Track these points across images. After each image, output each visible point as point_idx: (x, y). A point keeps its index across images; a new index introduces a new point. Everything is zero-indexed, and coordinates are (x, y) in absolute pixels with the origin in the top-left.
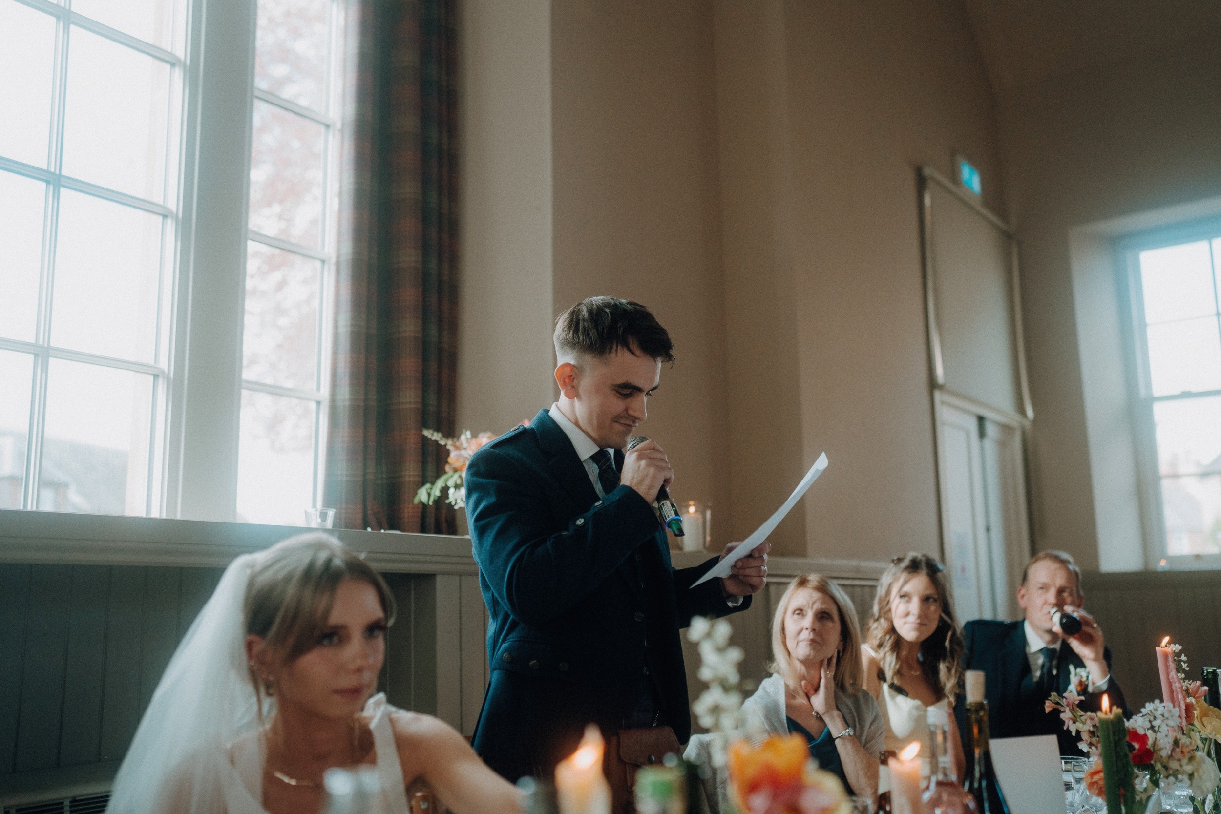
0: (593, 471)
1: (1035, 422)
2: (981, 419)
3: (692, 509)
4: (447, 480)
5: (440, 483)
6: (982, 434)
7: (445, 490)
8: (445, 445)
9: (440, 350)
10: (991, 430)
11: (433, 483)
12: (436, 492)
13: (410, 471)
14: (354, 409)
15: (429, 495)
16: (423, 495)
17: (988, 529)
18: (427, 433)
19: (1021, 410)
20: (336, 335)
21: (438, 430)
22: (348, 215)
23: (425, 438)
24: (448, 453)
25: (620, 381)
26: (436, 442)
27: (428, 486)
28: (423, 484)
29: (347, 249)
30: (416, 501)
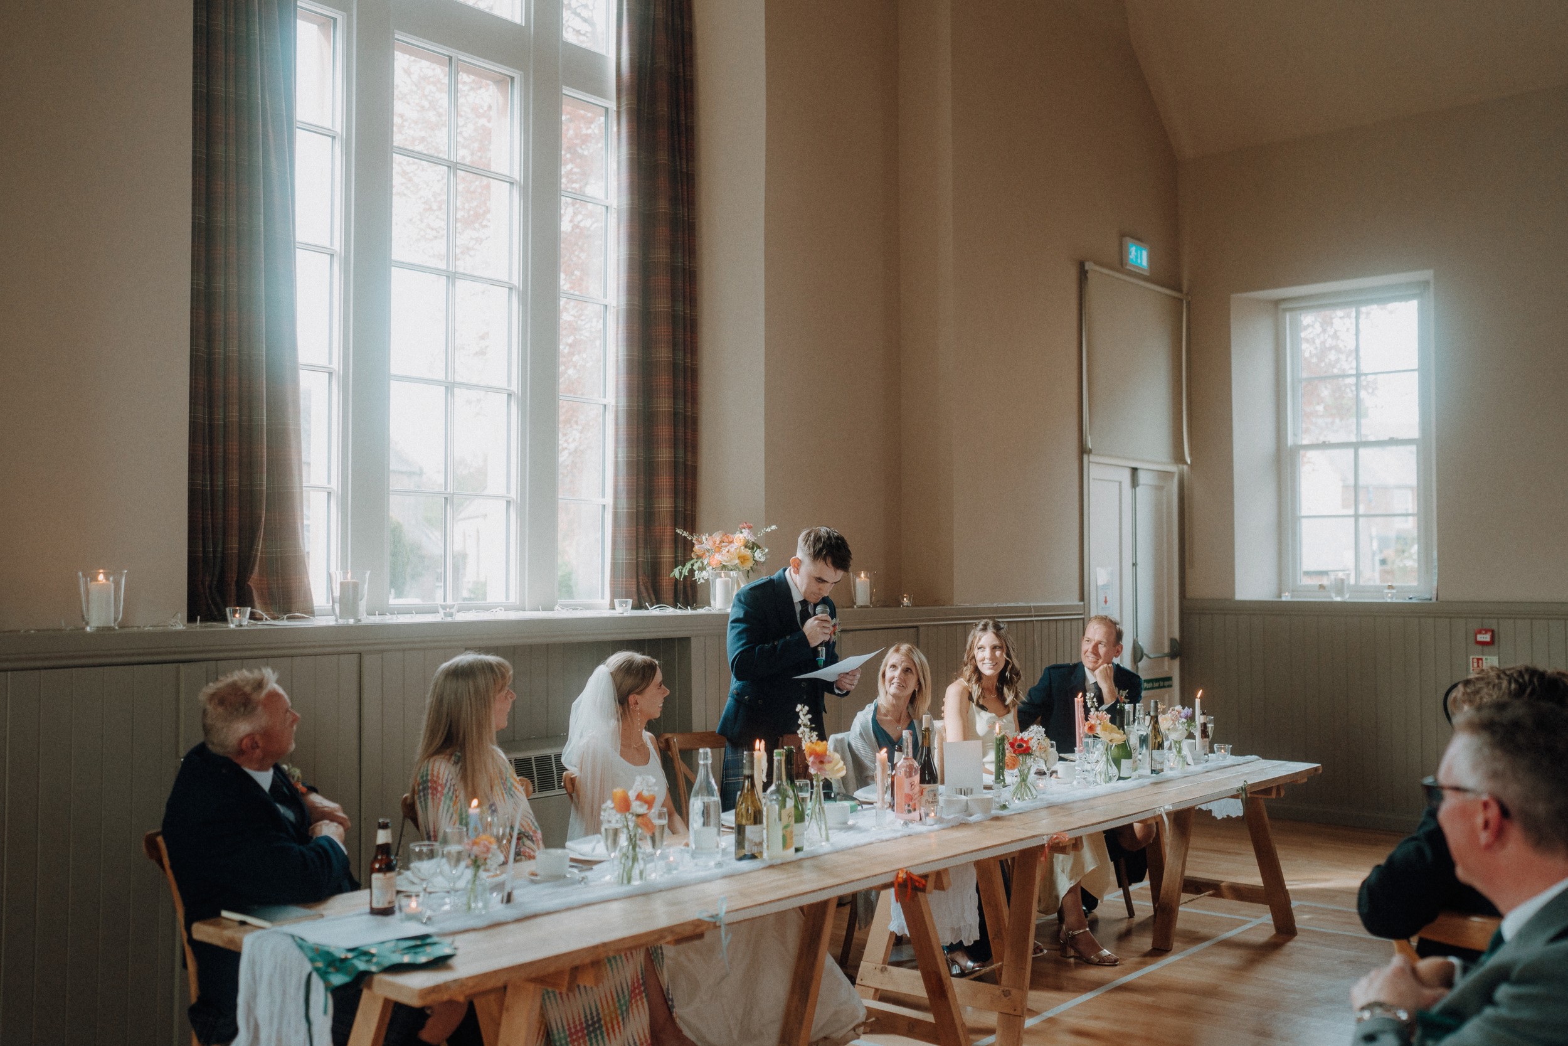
0: (798, 608)
1: (1191, 466)
2: (1134, 470)
3: (862, 575)
4: (693, 565)
5: (688, 566)
6: (1134, 483)
7: (692, 571)
8: (692, 540)
9: (685, 465)
10: (1144, 478)
11: (684, 566)
12: (685, 572)
13: (667, 555)
14: (630, 515)
15: (681, 573)
16: (676, 573)
17: (1135, 565)
18: (678, 531)
19: (1179, 458)
20: (616, 463)
21: (685, 529)
22: (623, 378)
23: (676, 534)
24: (693, 545)
25: (818, 576)
26: (685, 537)
27: (680, 567)
28: (676, 567)
29: (623, 402)
30: (672, 575)
